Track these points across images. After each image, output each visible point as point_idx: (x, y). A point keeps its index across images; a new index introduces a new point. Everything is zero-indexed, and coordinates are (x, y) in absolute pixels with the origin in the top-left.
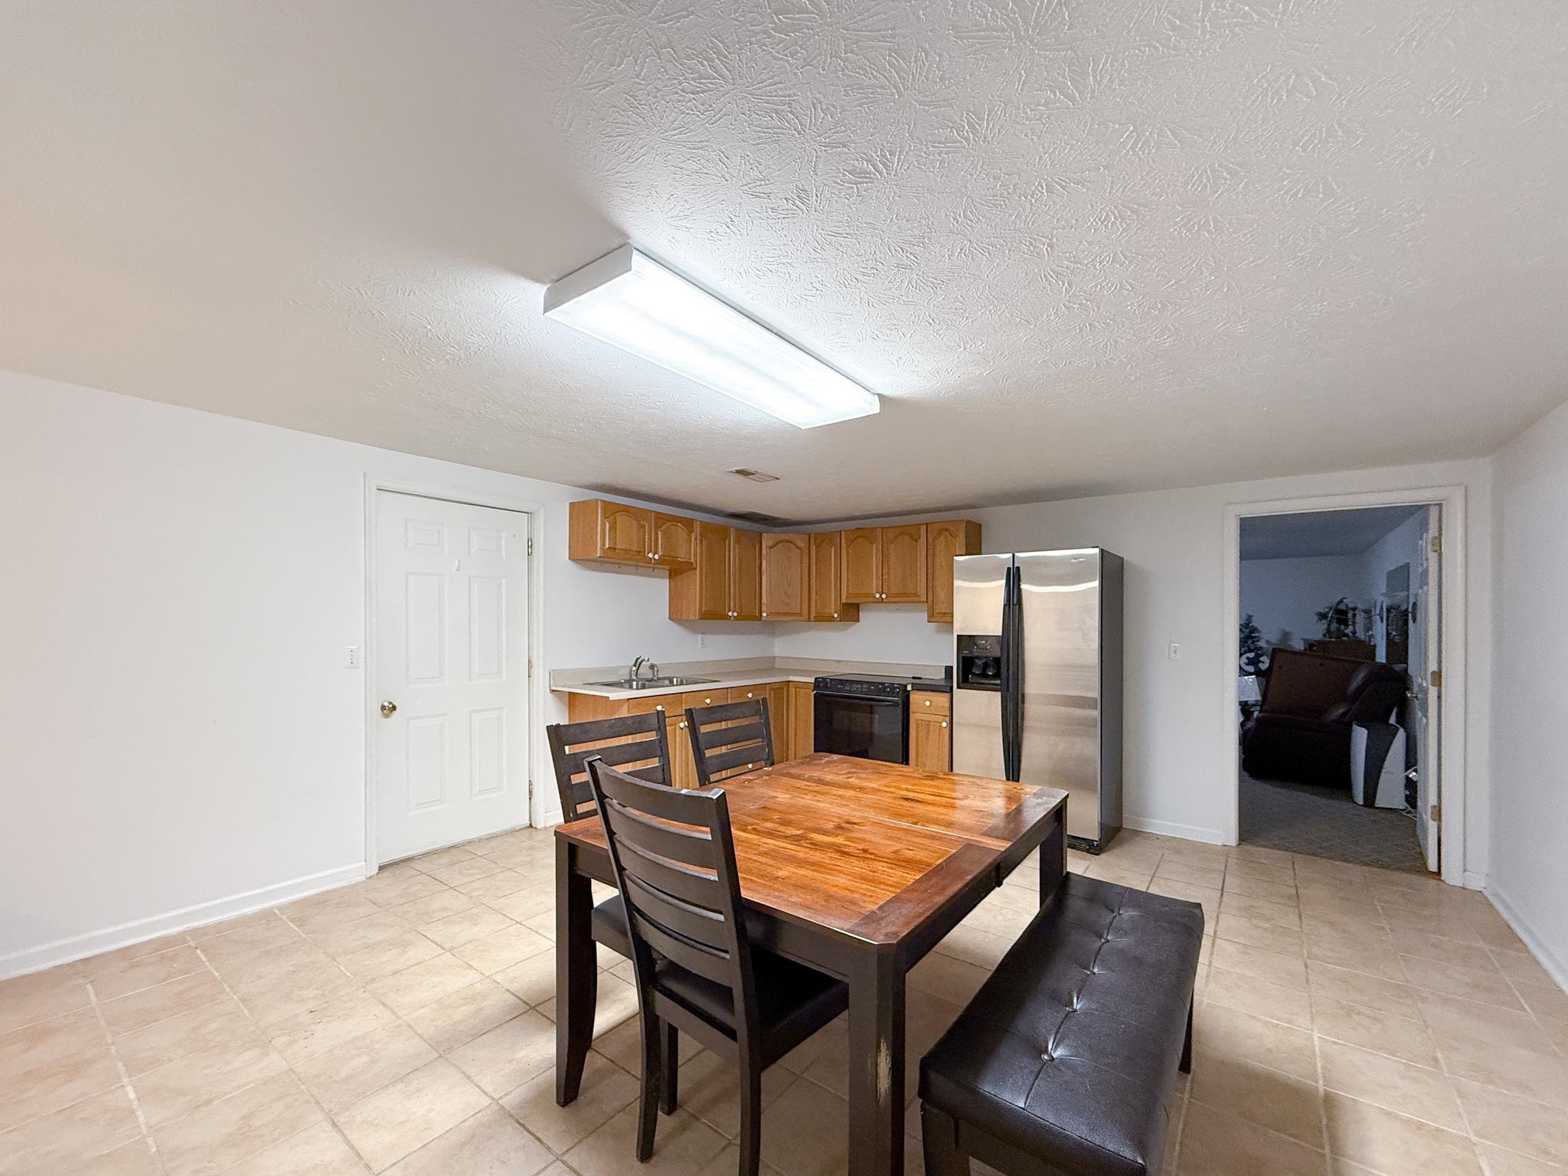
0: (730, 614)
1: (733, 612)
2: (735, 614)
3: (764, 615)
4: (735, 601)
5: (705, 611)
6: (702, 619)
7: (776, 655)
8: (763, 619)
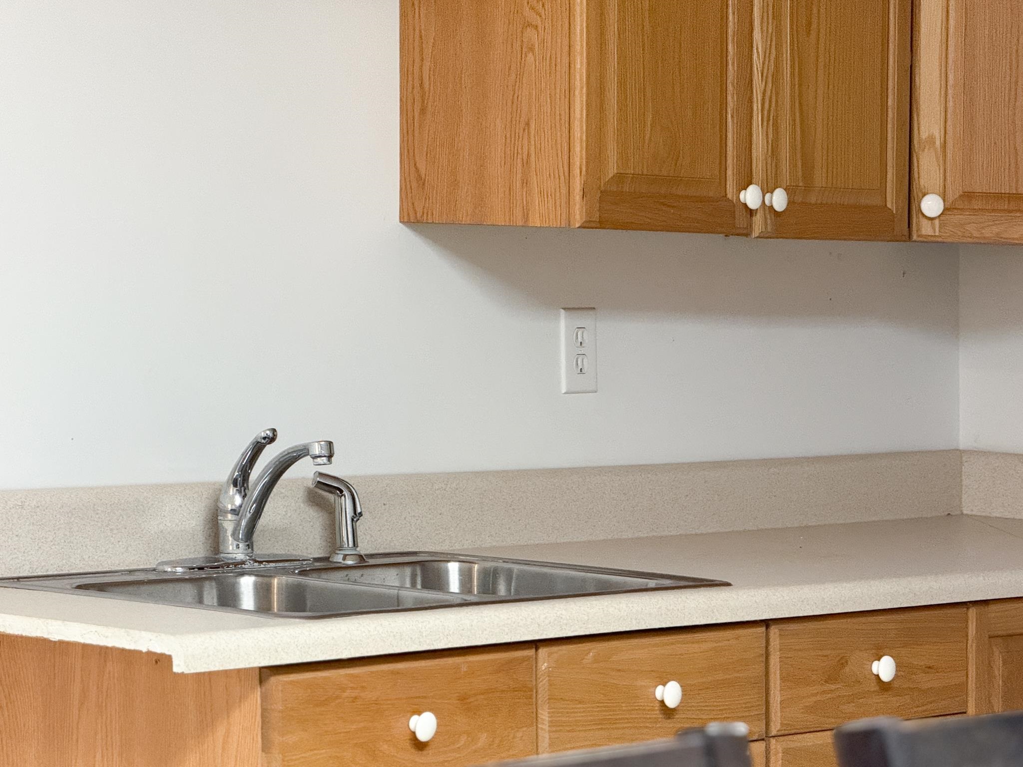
0: (751, 197)
1: (767, 189)
2: (779, 200)
3: (931, 205)
4: (773, 123)
5: (620, 178)
6: (602, 224)
7: (964, 441)
8: (926, 229)
